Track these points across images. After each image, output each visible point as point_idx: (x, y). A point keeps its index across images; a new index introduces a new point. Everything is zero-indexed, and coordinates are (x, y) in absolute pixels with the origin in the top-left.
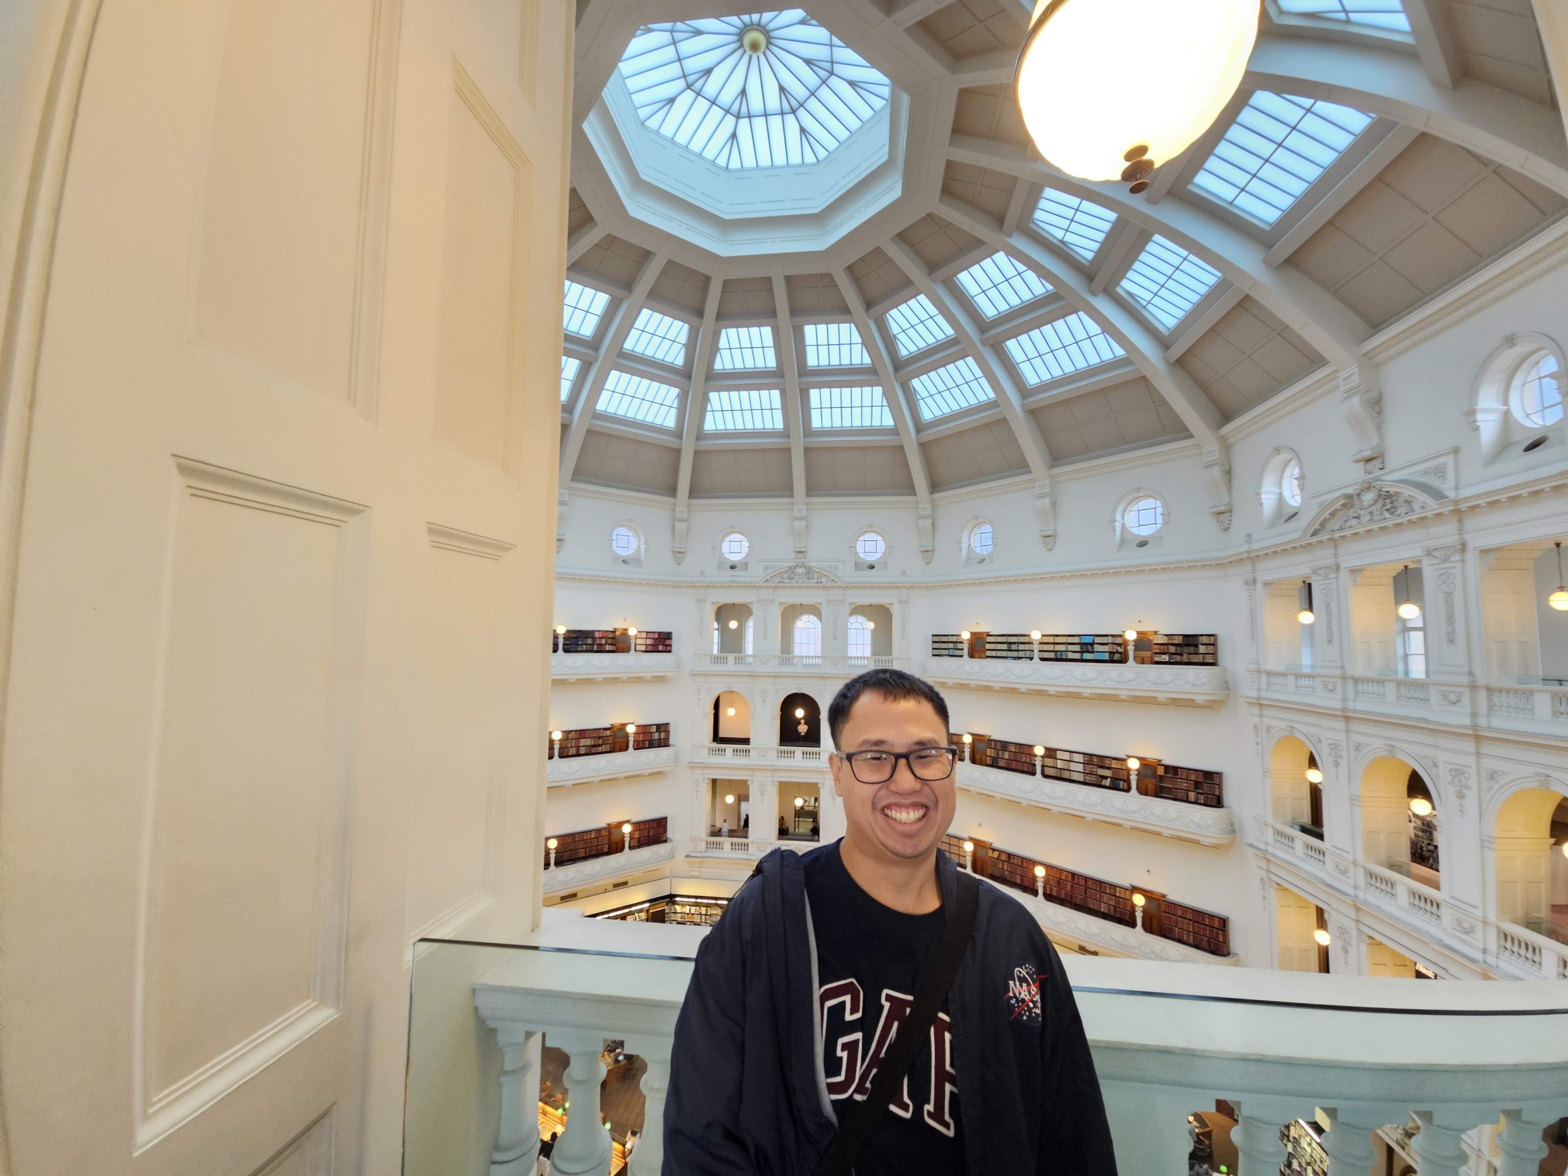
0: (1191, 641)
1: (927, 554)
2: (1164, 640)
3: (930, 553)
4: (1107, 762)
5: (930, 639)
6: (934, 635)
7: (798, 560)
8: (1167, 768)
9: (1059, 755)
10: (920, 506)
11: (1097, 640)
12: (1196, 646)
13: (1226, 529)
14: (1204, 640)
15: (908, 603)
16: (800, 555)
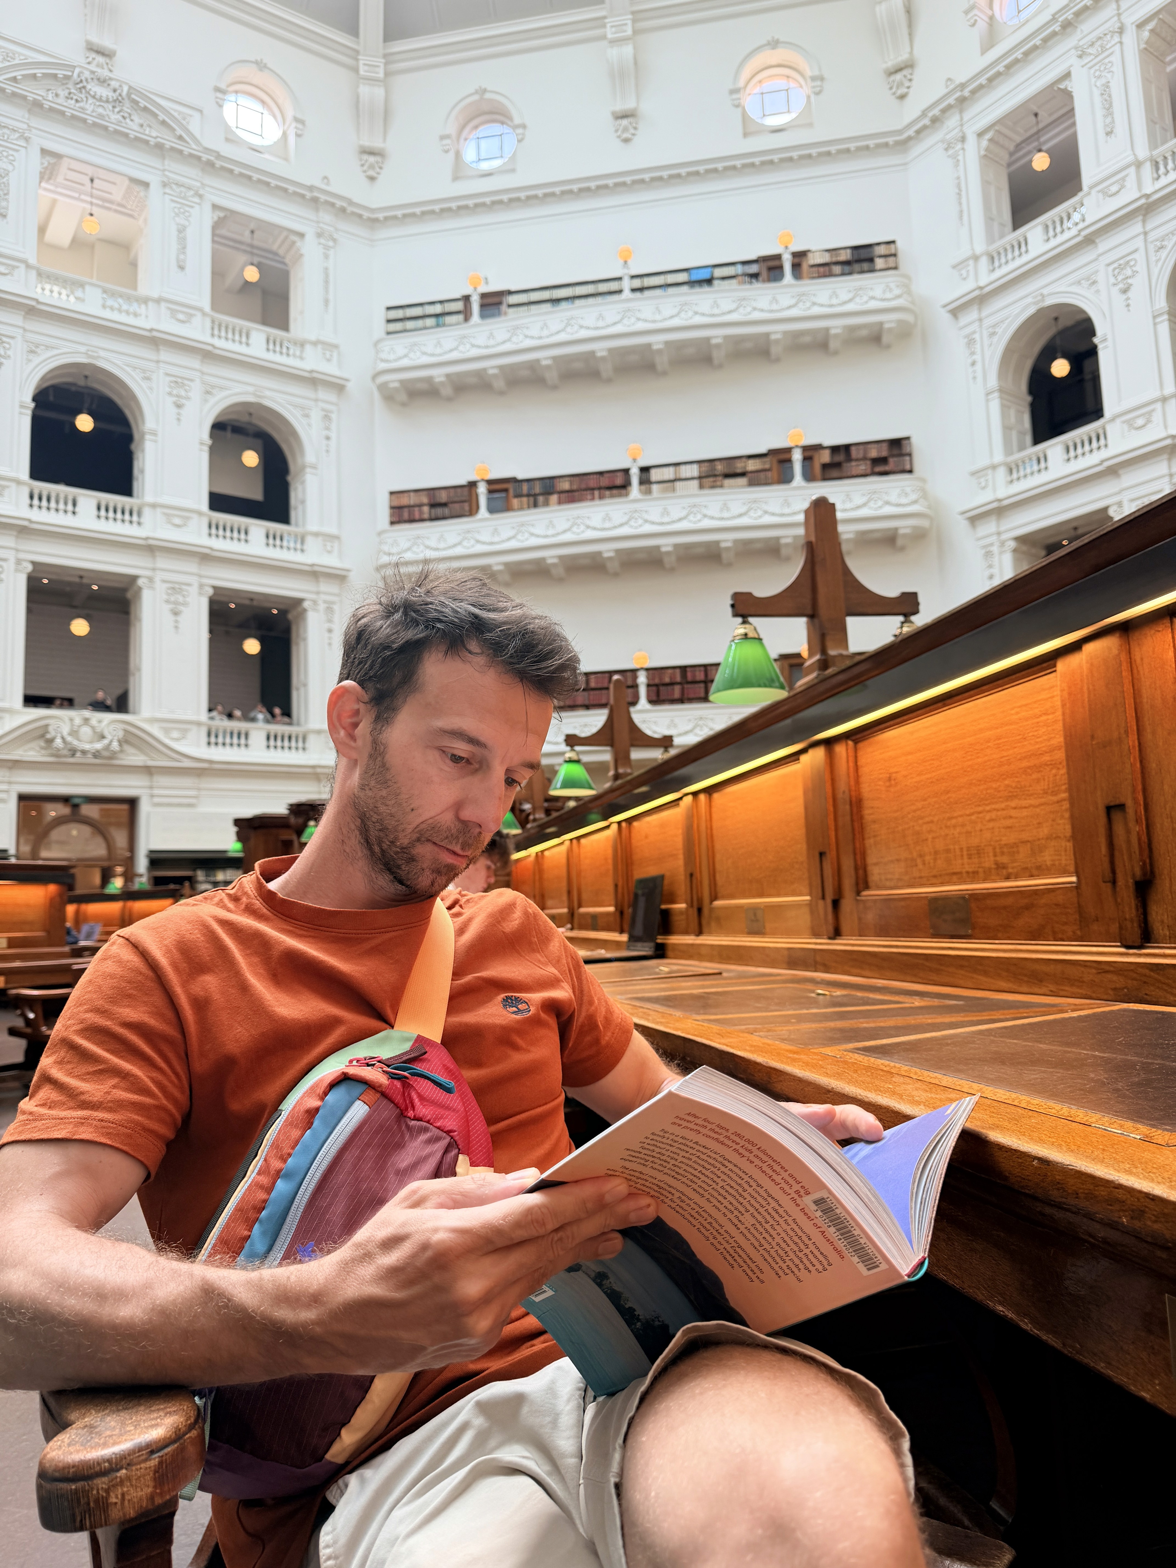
0: (864, 254)
1: (372, 159)
2: (826, 258)
3: (379, 159)
4: (739, 466)
5: (381, 315)
6: (389, 309)
7: (92, 67)
8: (835, 449)
9: (655, 475)
10: (363, 60)
11: (718, 272)
12: (871, 260)
13: (902, 97)
14: (882, 250)
15: (334, 240)
16: (100, 59)
